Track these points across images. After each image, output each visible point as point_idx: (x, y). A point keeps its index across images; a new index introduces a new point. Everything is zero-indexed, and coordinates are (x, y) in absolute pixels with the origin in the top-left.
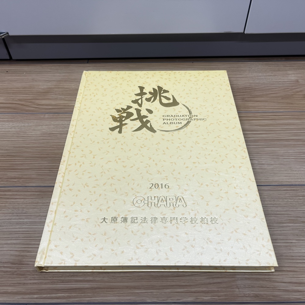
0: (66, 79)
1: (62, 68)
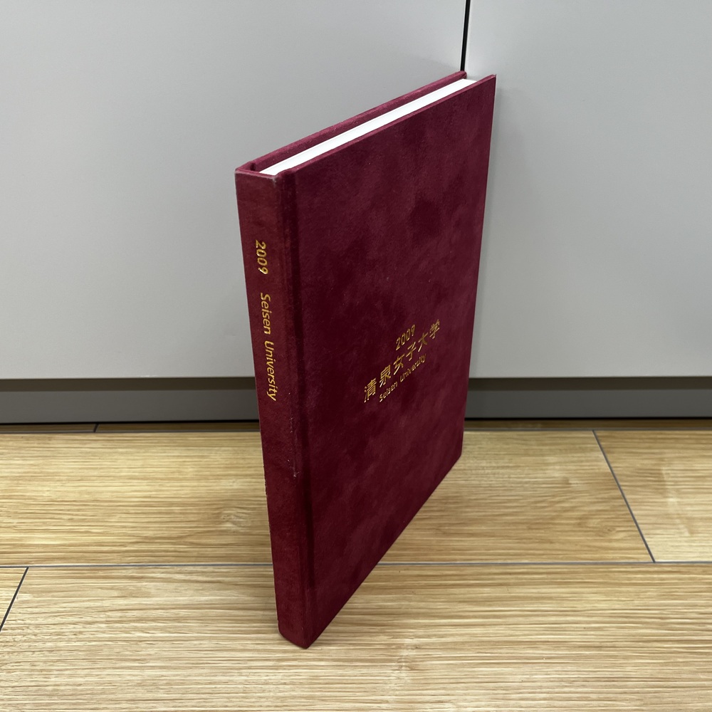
0: (35, 473)
1: (32, 445)
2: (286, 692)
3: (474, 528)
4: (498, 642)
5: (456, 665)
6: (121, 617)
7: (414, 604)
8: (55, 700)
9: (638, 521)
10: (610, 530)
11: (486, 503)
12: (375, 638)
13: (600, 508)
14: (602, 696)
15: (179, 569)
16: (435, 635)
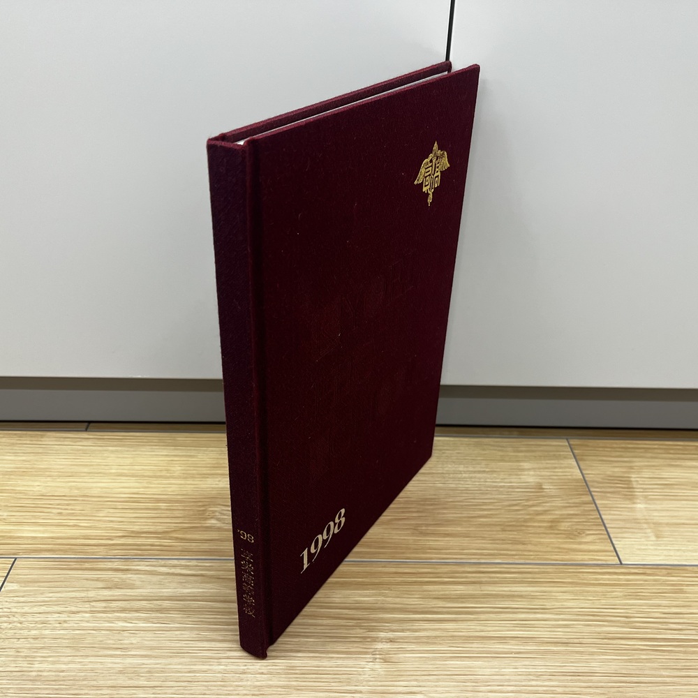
0: (27, 468)
1: (25, 442)
2: (263, 681)
3: (450, 529)
4: (470, 637)
5: (428, 658)
6: (105, 607)
7: (391, 599)
8: (38, 685)
9: (607, 525)
10: (580, 533)
11: (462, 506)
12: (351, 631)
13: (572, 512)
14: (567, 689)
15: (163, 563)
16: (408, 630)
